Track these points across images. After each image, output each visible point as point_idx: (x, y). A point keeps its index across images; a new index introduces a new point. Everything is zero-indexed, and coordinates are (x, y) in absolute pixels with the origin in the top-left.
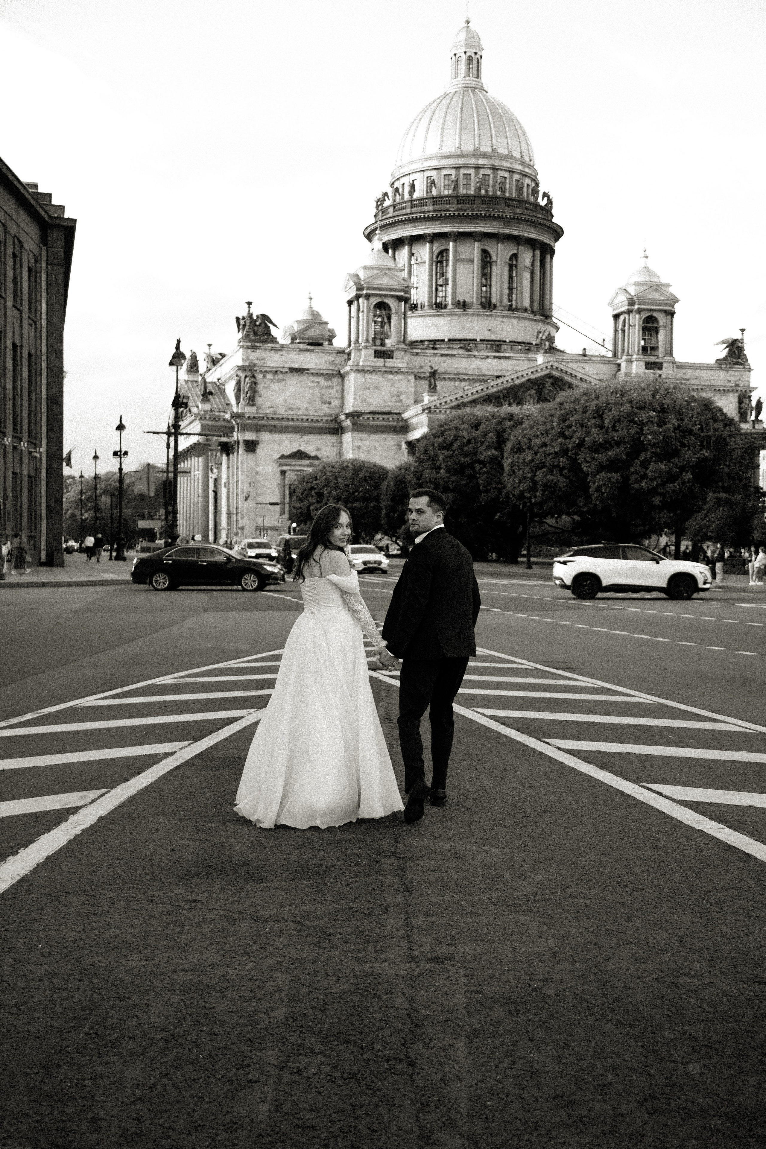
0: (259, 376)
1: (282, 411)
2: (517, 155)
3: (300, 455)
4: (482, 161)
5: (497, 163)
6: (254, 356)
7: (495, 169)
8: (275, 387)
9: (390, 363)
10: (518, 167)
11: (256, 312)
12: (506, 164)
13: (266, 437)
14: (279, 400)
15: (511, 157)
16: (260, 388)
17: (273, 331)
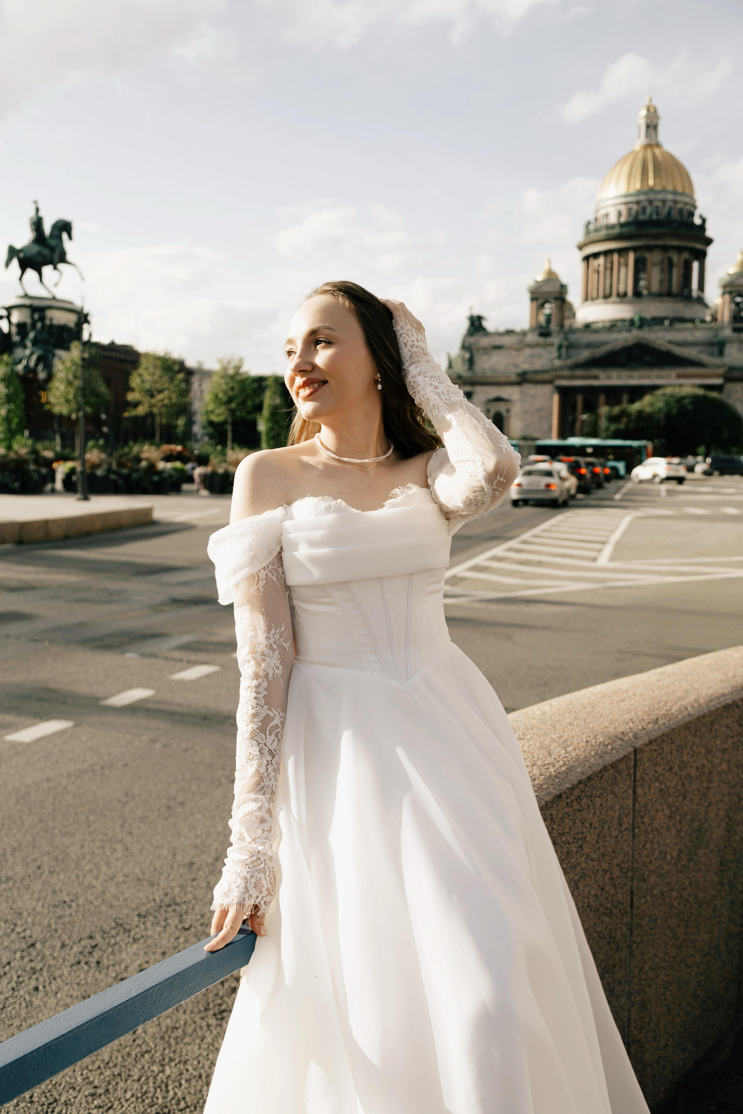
0: (475, 352)
1: (489, 373)
2: (670, 188)
3: (499, 399)
4: (642, 198)
5: (652, 196)
6: (472, 340)
7: (651, 202)
8: (485, 358)
9: (549, 340)
10: (670, 197)
11: (476, 312)
12: (660, 196)
13: (478, 389)
14: (487, 366)
15: (664, 191)
16: (476, 359)
17: (485, 324)
